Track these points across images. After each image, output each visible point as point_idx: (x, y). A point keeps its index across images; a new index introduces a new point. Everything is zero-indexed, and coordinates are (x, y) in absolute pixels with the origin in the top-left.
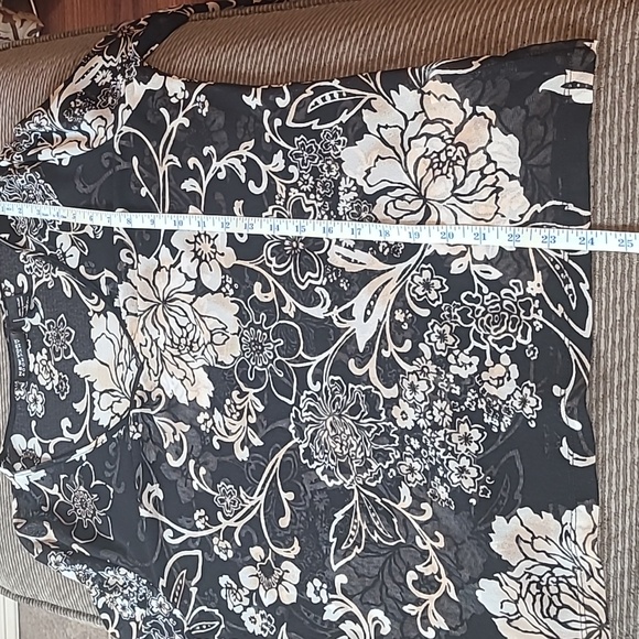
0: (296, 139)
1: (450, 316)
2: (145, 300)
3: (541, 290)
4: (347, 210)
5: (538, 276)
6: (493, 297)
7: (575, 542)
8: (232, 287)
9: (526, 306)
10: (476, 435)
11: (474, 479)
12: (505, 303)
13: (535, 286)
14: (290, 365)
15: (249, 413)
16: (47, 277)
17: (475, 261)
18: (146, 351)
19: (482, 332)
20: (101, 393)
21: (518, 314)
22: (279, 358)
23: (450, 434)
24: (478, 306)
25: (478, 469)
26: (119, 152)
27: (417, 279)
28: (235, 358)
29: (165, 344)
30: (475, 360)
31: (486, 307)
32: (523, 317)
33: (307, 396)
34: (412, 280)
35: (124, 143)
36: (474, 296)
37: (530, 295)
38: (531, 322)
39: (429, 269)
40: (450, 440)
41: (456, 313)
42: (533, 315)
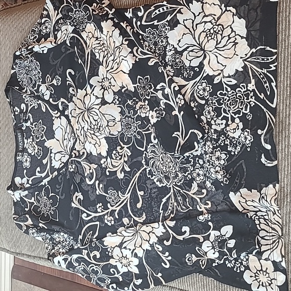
0: (147, 30)
1: (212, 103)
2: (79, 109)
3: (254, 87)
4: (170, 59)
5: (253, 81)
6: (233, 93)
7: (266, 201)
8: (118, 100)
9: (247, 95)
10: (223, 156)
11: (221, 175)
12: (238, 95)
13: (252, 86)
14: (143, 133)
15: (125, 156)
16: (34, 104)
17: (224, 77)
18: (78, 132)
19: (227, 109)
20: (55, 154)
21: (244, 100)
22: (138, 130)
23: (211, 157)
24: (225, 97)
25: (224, 172)
26: (69, 45)
27: (200, 87)
28: (119, 132)
29: (88, 129)
30: (224, 122)
31: (229, 97)
32: (246, 101)
33: (151, 146)
34: (198, 88)
35: (71, 41)
36: (224, 93)
37: (249, 90)
38: (249, 103)
39: (205, 82)
40: (211, 159)
41: (215, 101)
42: (250, 99)
